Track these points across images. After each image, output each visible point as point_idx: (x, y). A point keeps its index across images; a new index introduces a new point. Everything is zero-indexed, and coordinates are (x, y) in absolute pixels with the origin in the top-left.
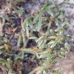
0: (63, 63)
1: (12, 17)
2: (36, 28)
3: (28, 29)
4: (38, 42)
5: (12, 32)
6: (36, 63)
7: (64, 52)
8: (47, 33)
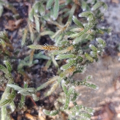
0: (97, 74)
1: (14, 4)
3: (38, 19)
4: (54, 38)
5: (15, 26)
6: (53, 72)
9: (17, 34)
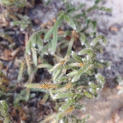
0: (95, 106)
1: (10, 33)
2: (49, 50)
3: (35, 52)
4: (52, 72)
5: (11, 56)
6: (50, 107)
7: (95, 89)
8: (66, 57)
9: (13, 64)
